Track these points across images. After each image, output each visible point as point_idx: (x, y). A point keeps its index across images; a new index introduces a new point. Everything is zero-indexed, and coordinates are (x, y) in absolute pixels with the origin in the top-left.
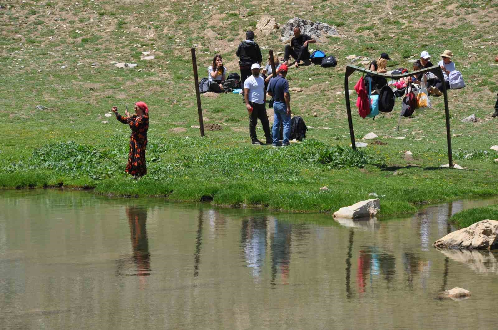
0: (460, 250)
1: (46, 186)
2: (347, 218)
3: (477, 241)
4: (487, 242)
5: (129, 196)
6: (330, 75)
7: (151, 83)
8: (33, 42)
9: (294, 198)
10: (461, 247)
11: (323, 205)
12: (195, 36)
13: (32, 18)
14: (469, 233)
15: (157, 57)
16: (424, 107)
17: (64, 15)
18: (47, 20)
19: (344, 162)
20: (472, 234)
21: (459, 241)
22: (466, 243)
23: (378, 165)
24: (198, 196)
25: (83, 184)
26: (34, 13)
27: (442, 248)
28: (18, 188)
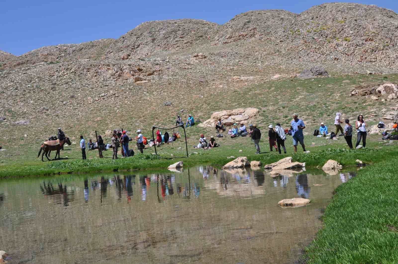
0: (233, 169)
1: (54, 174)
2: (173, 168)
3: (240, 164)
4: (243, 165)
5: (86, 173)
6: (132, 143)
7: (77, 149)
8: (38, 143)
9: (150, 165)
10: (233, 168)
11: (162, 166)
12: (87, 137)
13: (37, 137)
14: (235, 162)
15: (77, 143)
16: (179, 138)
17: (46, 136)
18: (41, 138)
19: (154, 158)
20: (237, 162)
21: (232, 165)
22: (235, 166)
23: (165, 158)
24: (112, 169)
25: (68, 171)
26: (37, 136)
27: (226, 169)
28: (44, 175)
